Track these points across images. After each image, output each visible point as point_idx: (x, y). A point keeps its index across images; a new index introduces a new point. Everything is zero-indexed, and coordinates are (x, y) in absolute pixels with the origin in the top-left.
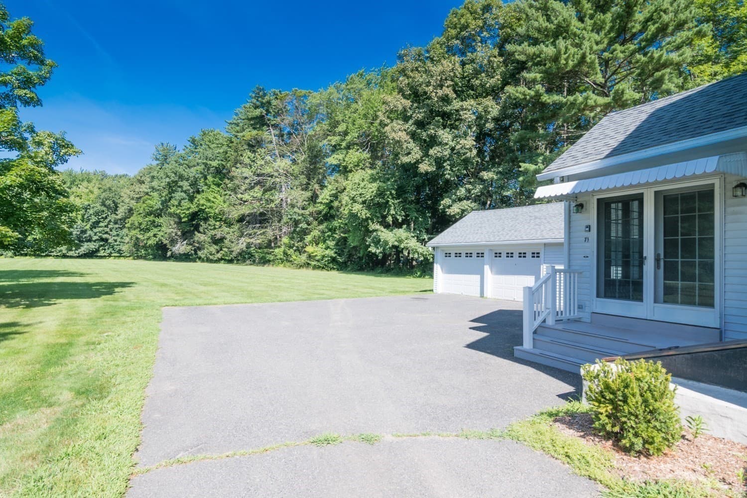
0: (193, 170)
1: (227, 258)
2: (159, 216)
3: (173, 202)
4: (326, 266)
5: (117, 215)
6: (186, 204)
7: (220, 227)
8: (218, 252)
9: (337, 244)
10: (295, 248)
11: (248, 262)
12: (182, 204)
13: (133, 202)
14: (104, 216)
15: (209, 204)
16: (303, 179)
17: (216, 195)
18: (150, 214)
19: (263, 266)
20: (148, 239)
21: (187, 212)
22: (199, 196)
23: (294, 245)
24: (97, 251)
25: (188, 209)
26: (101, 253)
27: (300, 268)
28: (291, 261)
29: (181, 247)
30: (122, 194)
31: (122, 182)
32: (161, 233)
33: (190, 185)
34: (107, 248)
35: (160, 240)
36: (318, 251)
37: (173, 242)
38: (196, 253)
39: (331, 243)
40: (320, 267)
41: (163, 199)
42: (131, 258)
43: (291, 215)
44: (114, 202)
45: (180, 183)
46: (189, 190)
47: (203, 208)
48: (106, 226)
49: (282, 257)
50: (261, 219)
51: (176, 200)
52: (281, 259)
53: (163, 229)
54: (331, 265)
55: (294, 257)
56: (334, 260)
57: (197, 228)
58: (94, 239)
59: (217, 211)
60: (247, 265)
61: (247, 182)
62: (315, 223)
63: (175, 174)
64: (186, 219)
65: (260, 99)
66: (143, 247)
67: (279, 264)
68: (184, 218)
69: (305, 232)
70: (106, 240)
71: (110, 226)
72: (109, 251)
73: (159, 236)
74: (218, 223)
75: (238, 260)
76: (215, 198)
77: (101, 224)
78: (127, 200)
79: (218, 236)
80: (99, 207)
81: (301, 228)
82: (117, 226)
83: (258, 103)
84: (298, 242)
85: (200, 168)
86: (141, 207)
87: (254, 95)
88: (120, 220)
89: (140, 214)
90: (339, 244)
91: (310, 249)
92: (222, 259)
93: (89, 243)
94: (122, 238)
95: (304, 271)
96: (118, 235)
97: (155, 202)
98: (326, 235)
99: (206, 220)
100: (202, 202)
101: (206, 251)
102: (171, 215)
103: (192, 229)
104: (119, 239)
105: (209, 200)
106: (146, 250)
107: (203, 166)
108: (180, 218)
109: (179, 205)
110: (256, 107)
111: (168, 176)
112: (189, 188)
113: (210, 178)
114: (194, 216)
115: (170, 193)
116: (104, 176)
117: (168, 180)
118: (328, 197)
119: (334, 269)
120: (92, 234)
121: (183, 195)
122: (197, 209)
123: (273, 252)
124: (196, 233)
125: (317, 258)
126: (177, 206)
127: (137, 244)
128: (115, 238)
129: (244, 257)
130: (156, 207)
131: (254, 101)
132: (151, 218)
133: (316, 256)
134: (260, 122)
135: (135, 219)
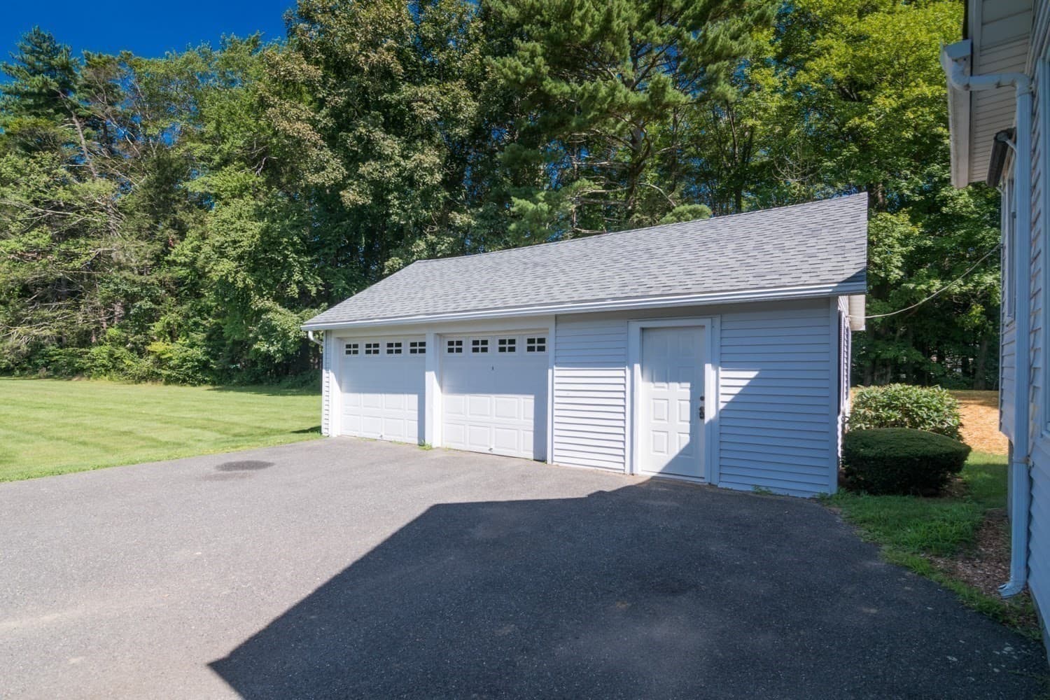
4: (189, 377)
9: (209, 339)
10: (129, 345)
16: (144, 219)
19: (70, 380)
23: (127, 339)
27: (139, 382)
28: (122, 370)
36: (175, 350)
39: (199, 337)
40: (179, 379)
43: (116, 284)
49: (105, 362)
52: (103, 366)
54: (199, 376)
55: (128, 362)
56: (204, 366)
61: (20, 218)
62: (171, 300)
65: (42, 57)
67: (100, 374)
69: (151, 316)
75: (25, 369)
81: (140, 307)
83: (39, 65)
84: (137, 333)
87: (29, 47)
90: (214, 337)
91: (158, 347)
95: (147, 388)
98: (191, 321)
110: (35, 72)
118: (188, 252)
119: (206, 382)
123: (87, 353)
125: (172, 363)
131: (31, 58)
133: (170, 359)
134: (48, 102)
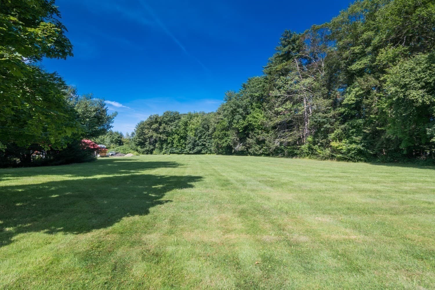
0: (245, 101)
1: (266, 153)
2: (228, 130)
3: (235, 121)
4: (352, 158)
5: (209, 132)
6: (241, 121)
7: (262, 133)
8: (260, 149)
9: (364, 139)
10: (319, 144)
11: (280, 155)
12: (239, 122)
13: (216, 125)
14: (204, 133)
15: (254, 120)
16: (325, 90)
17: (258, 114)
18: (223, 130)
19: (292, 158)
20: (223, 143)
21: (242, 126)
22: (248, 116)
23: (318, 141)
24: (201, 150)
25: (243, 124)
26: (203, 152)
27: (325, 159)
28: (317, 154)
29: (239, 147)
30: (211, 121)
31: (211, 115)
32: (229, 140)
33: (243, 110)
34: (205, 149)
35: (229, 144)
36: (343, 145)
37: (235, 144)
38: (247, 151)
39: (357, 138)
40: (346, 159)
41: (229, 120)
42: (216, 154)
43: (316, 119)
44: (208, 125)
45: (238, 110)
46: (243, 113)
47: (251, 123)
48: (205, 138)
49: (307, 151)
50: (288, 126)
51: (236, 120)
52: (306, 153)
53: (230, 137)
54: (358, 157)
55: (319, 151)
56: (360, 152)
57: (248, 135)
58: (200, 145)
59: (259, 123)
60: (279, 157)
62: (338, 123)
63: (235, 105)
64: (242, 130)
65: (287, 40)
66: (221, 147)
67: (305, 156)
68: (241, 129)
69: (328, 131)
70: (204, 145)
71: (206, 138)
72: (206, 151)
73: (228, 142)
74: (260, 131)
75: (273, 154)
76: (258, 115)
77: (203, 137)
78: (213, 124)
79: (261, 139)
80: (201, 128)
81: (325, 128)
82: (209, 138)
83: (286, 43)
84: (322, 139)
85: (248, 99)
86: (219, 127)
87: (283, 38)
88: (210, 134)
89: (219, 130)
90: (368, 138)
91: (334, 144)
92: (263, 154)
93: (198, 147)
94: (211, 144)
95: (328, 162)
96: (210, 142)
97: (226, 123)
98: (351, 131)
99: (253, 130)
100: (250, 119)
101: (253, 149)
102: (234, 129)
103: (245, 136)
104: (210, 145)
105: (254, 117)
106: (222, 150)
107: (250, 98)
108: (238, 130)
109: (238, 122)
110: (285, 46)
111: (231, 107)
112: (243, 112)
113: (254, 104)
114: (246, 128)
115: (233, 117)
116: (204, 114)
117: (231, 109)
118: (353, 98)
120: (199, 142)
121: (240, 116)
122: (247, 124)
123: (300, 148)
124: (247, 138)
125: (343, 151)
126: (237, 123)
127: (218, 146)
128: (209, 144)
129: (277, 152)
130: (226, 126)
131: (283, 42)
132: (224, 132)
133: (341, 149)
134: (287, 56)
135: (216, 133)
